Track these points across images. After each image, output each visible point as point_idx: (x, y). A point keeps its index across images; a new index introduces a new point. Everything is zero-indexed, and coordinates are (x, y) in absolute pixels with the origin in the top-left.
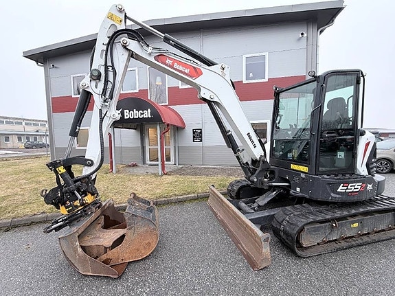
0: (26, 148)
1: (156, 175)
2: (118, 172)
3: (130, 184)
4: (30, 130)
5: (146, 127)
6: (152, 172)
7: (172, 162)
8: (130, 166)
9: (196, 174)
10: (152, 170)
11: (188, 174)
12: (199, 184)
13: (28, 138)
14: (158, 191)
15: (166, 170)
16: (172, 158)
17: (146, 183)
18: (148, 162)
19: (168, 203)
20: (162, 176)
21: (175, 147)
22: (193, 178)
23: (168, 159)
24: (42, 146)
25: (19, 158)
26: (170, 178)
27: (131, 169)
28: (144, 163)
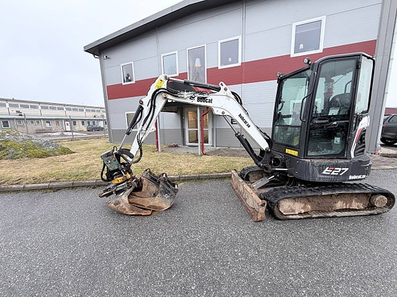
0: (89, 131)
1: (196, 155)
2: (162, 151)
3: (174, 161)
4: (90, 115)
5: (186, 110)
6: (193, 152)
7: (210, 143)
8: (172, 146)
9: (234, 155)
10: (192, 150)
11: (226, 155)
12: (238, 164)
13: (89, 123)
14: (200, 168)
15: (205, 151)
16: (210, 140)
17: (188, 161)
18: (188, 144)
19: (210, 178)
20: (201, 155)
21: (213, 129)
22: (232, 159)
23: (207, 142)
24: (99, 129)
25: (86, 138)
26: (209, 158)
27: (173, 149)
28: (184, 144)
